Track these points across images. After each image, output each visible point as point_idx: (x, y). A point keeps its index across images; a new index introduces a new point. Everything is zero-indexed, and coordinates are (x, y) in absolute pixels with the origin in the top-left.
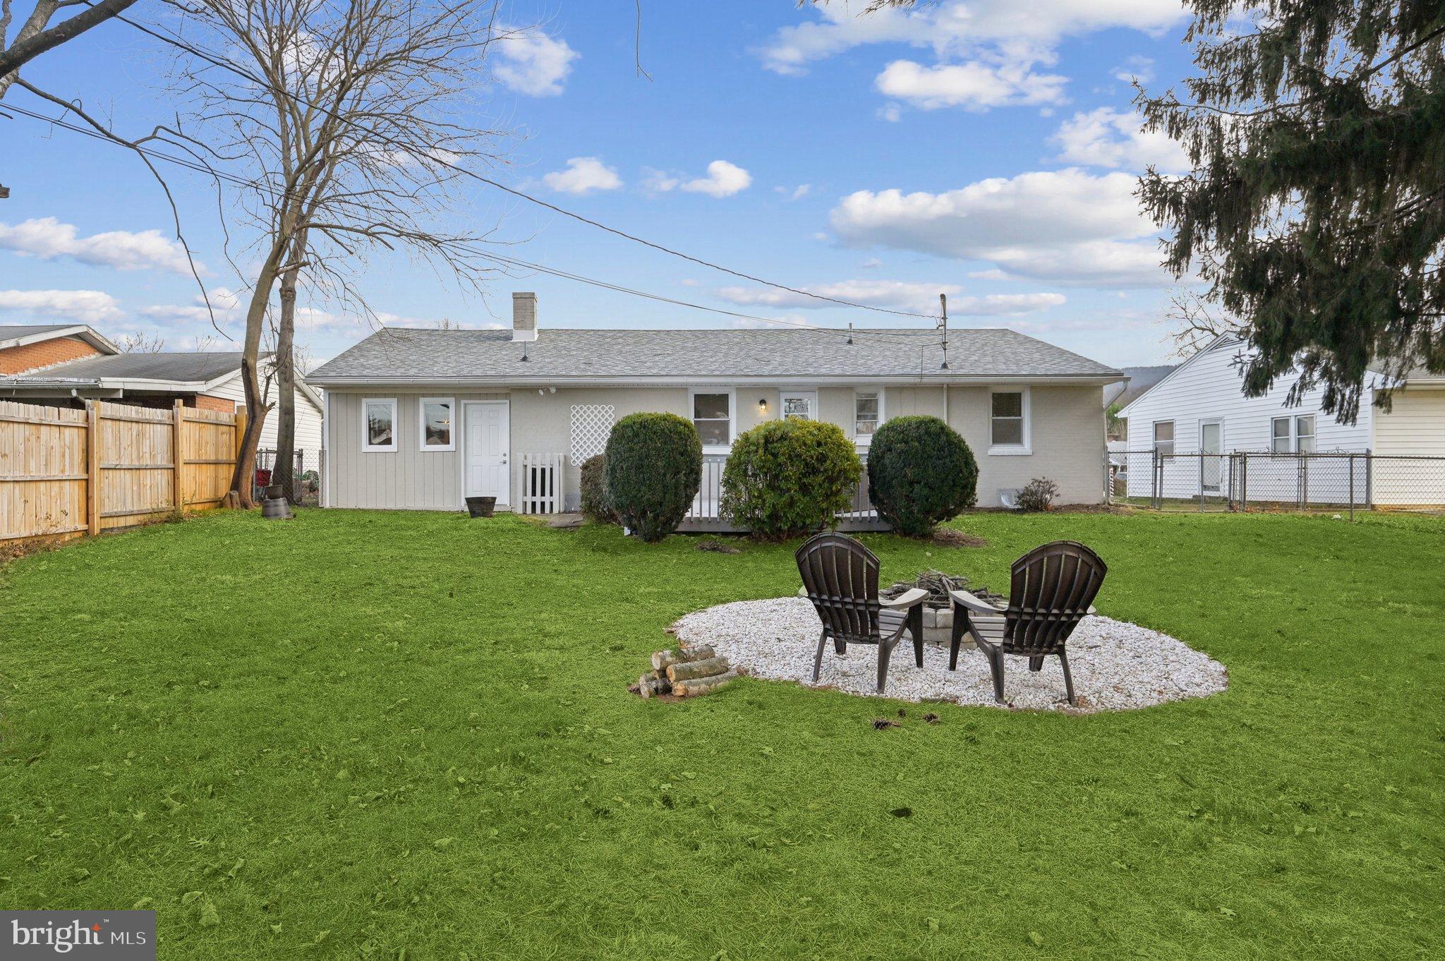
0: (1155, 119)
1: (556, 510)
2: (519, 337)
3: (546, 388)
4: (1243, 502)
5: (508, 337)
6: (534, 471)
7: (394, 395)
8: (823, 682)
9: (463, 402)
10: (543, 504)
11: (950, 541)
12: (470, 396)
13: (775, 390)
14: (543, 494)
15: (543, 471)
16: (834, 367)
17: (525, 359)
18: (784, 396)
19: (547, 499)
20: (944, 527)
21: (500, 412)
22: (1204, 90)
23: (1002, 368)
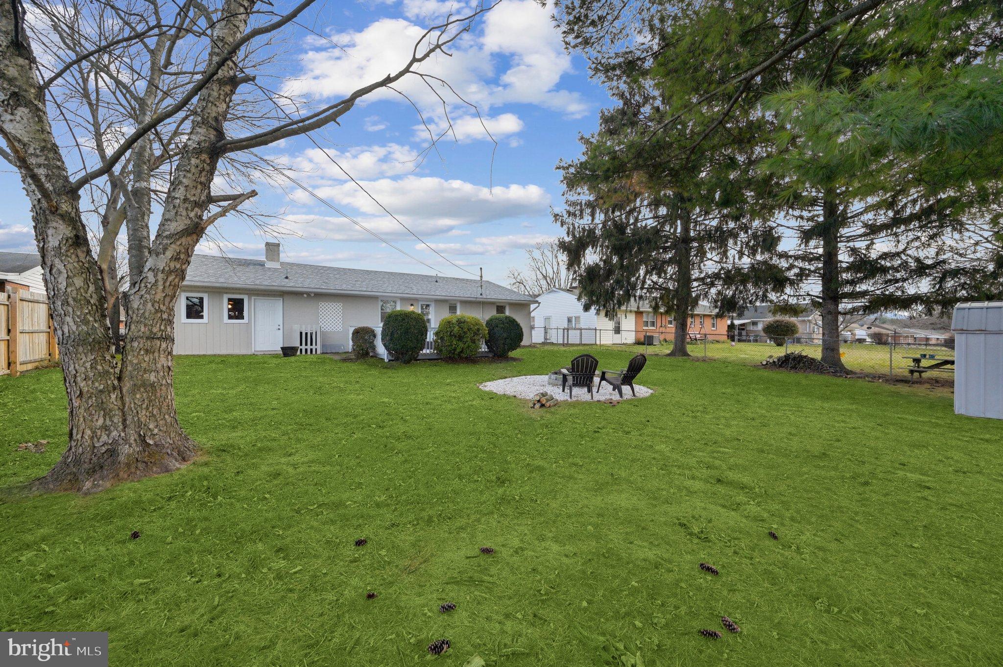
0: (556, 220)
1: (319, 352)
2: (269, 265)
3: (308, 294)
4: (568, 344)
5: (261, 264)
6: (301, 333)
7: (206, 292)
8: (574, 399)
9: (253, 298)
10: (311, 350)
11: (514, 359)
12: (258, 295)
13: (417, 300)
14: (311, 344)
15: (306, 334)
16: (441, 292)
17: (287, 278)
18: (421, 303)
19: (314, 347)
20: (512, 354)
21: (278, 304)
22: (569, 213)
23: (500, 297)
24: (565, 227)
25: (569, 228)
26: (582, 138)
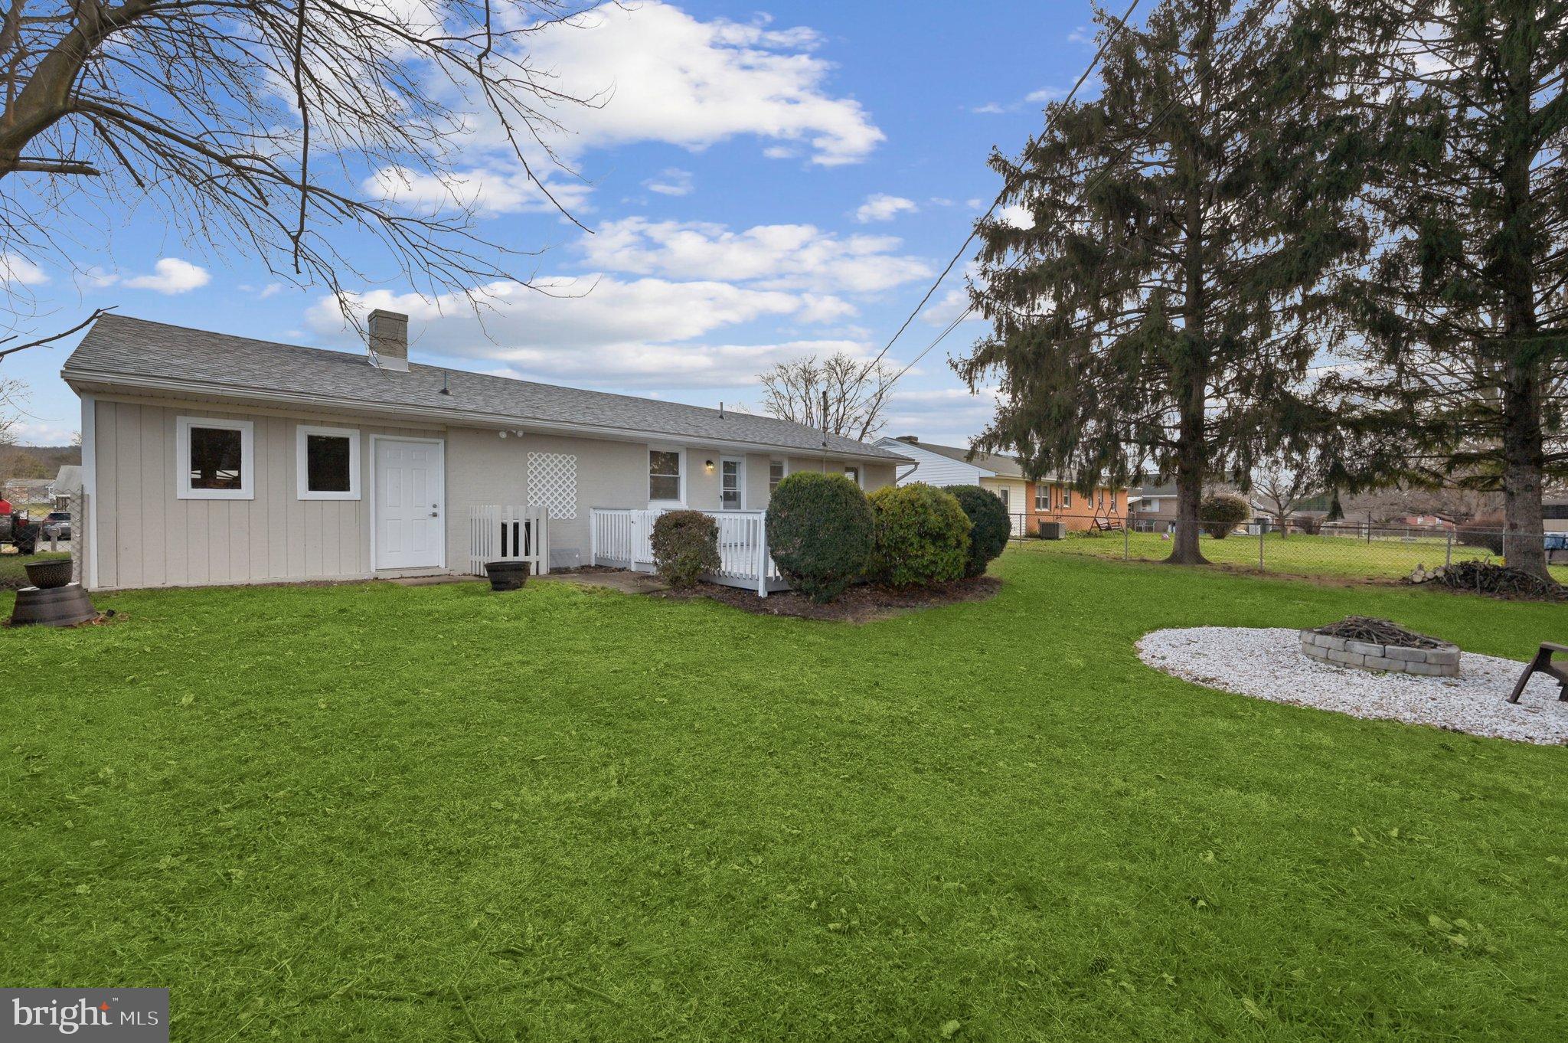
1: (543, 570)
2: (379, 363)
3: (511, 432)
7: (247, 417)
9: (372, 437)
12: (384, 430)
13: (717, 452)
17: (444, 392)
18: (723, 459)
19: (533, 559)
24: (992, 318)
25: (1000, 320)
26: (996, 158)
